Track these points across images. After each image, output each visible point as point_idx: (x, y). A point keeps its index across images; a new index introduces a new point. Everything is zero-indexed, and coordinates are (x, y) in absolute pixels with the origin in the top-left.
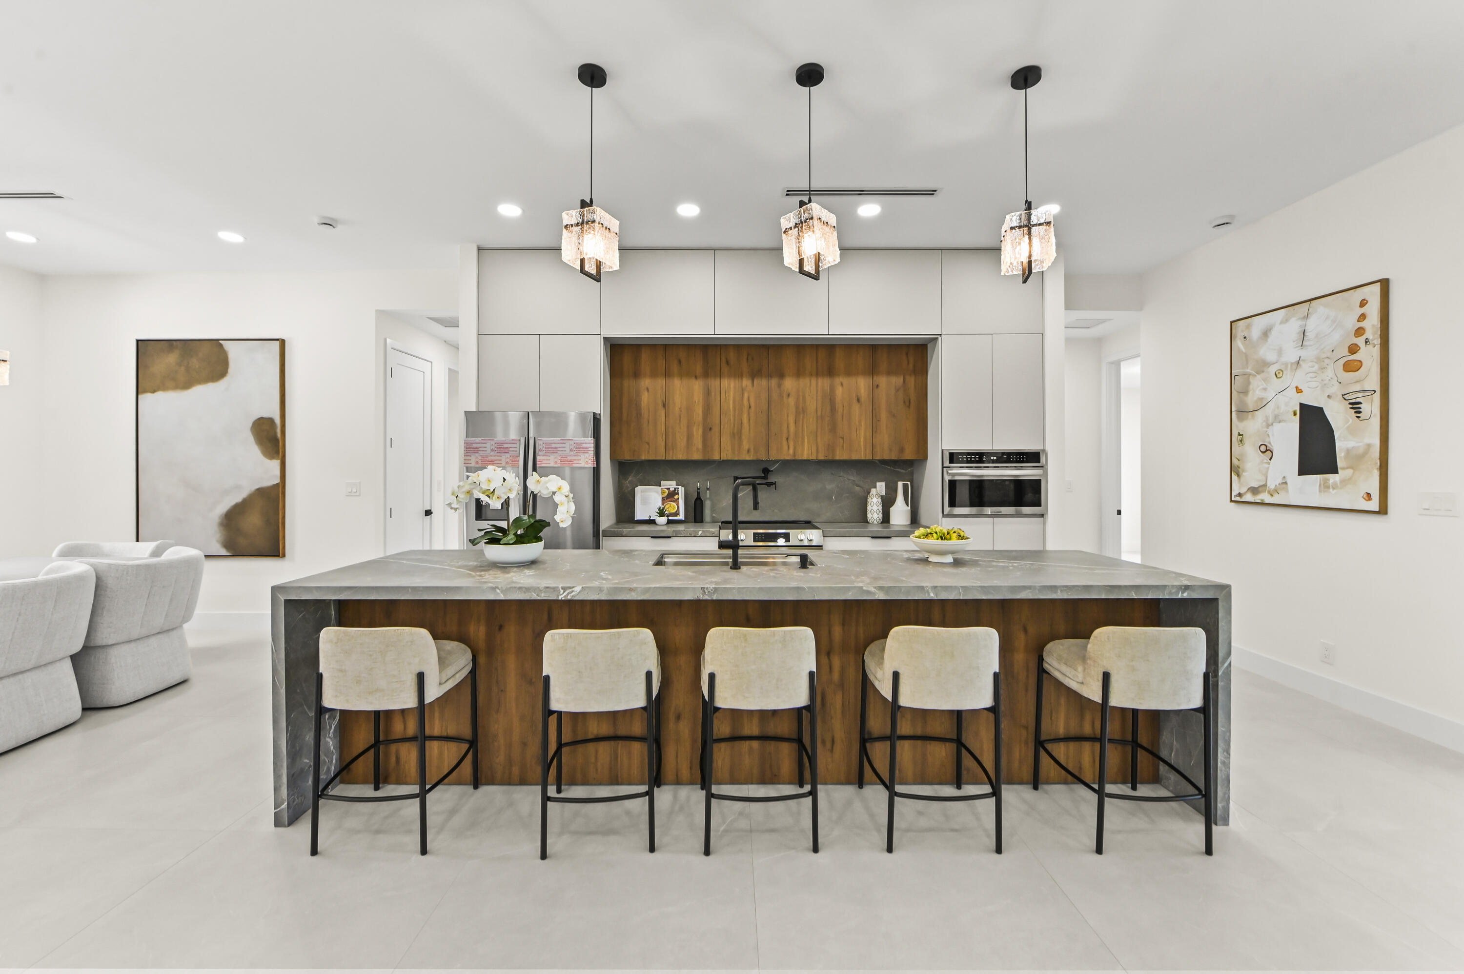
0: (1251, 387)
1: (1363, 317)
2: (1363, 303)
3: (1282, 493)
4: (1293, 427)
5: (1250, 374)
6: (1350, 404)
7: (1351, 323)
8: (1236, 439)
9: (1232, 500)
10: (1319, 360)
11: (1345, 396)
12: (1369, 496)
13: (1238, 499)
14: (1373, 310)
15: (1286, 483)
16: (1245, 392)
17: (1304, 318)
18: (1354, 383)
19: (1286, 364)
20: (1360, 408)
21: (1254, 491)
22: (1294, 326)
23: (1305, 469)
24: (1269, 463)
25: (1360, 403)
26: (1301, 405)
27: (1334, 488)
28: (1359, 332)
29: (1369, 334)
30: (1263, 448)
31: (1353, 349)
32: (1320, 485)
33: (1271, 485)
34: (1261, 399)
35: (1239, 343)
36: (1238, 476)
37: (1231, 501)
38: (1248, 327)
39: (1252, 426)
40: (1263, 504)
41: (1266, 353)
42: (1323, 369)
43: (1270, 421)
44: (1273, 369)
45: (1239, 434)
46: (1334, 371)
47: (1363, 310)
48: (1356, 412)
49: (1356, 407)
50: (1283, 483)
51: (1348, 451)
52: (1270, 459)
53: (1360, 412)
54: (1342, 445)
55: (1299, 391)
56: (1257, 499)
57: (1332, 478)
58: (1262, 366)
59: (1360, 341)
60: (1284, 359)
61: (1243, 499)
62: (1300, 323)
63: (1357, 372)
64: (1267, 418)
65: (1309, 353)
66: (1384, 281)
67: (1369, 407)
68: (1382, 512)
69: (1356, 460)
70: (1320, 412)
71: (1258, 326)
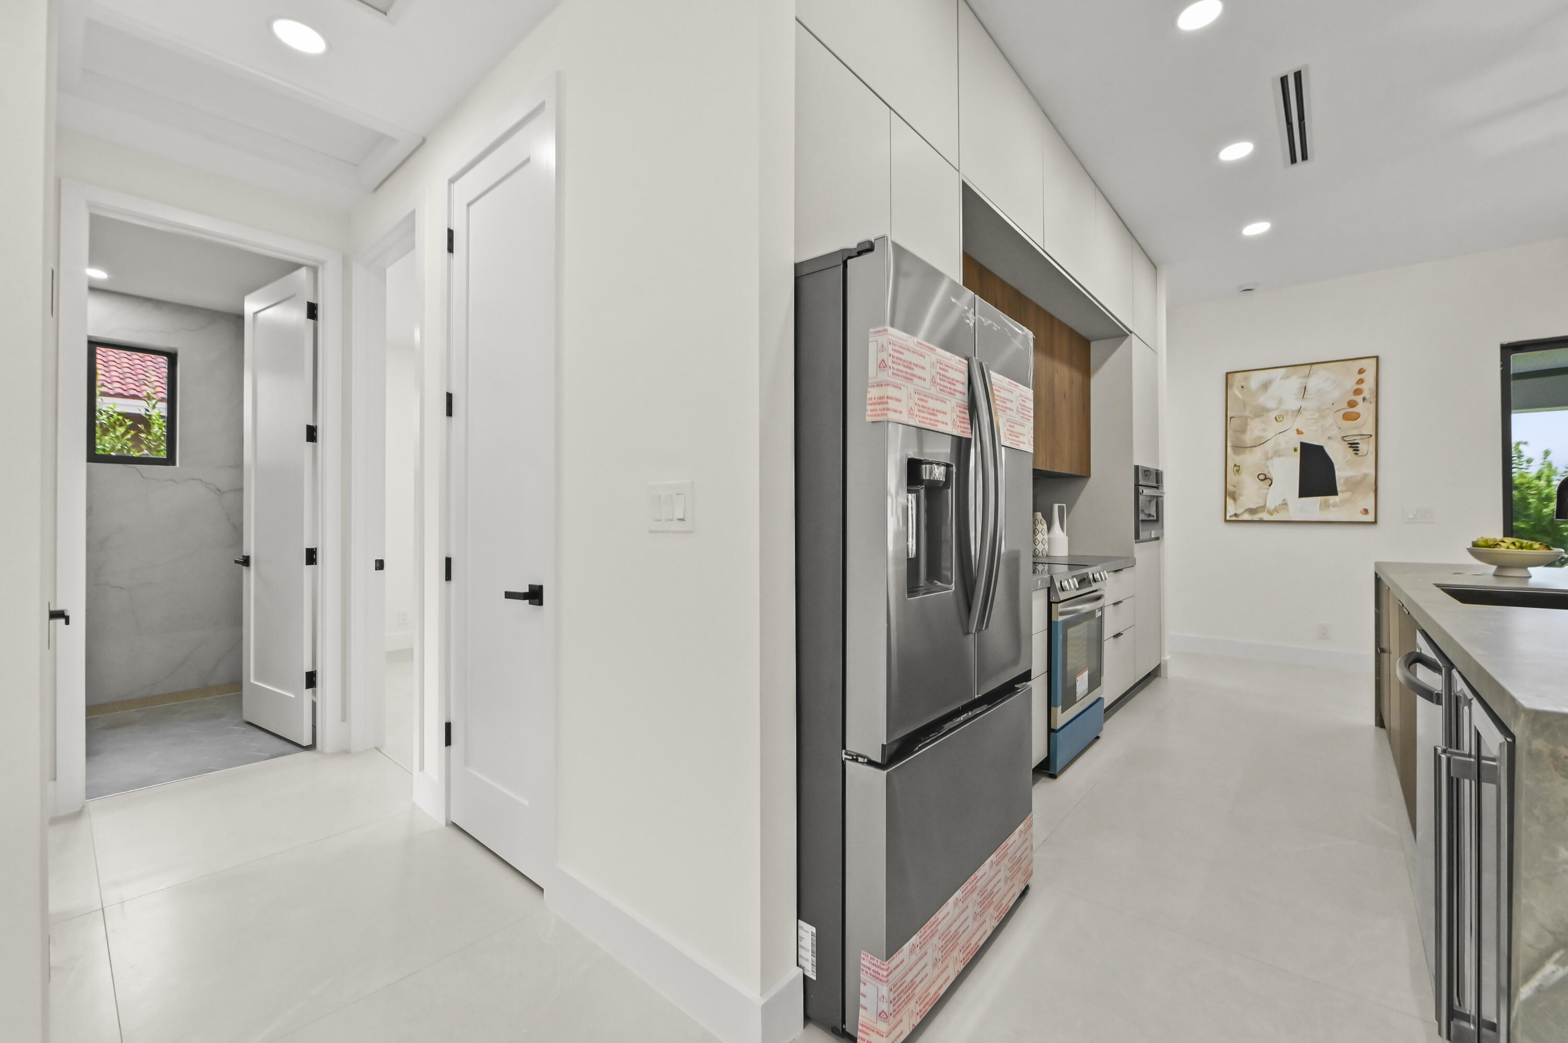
0: (1249, 427)
1: (1361, 381)
2: (1361, 371)
3: (1282, 512)
4: (1294, 461)
5: (1247, 418)
6: (1349, 444)
7: (1351, 384)
8: (1230, 470)
9: (1227, 519)
10: (1319, 410)
11: (1344, 438)
12: (1366, 511)
13: (1234, 518)
14: (1369, 377)
15: (1286, 504)
16: (1243, 431)
17: (1305, 377)
18: (1351, 428)
19: (1287, 412)
20: (1358, 447)
21: (1252, 511)
22: (1295, 382)
23: (1305, 491)
24: (1268, 489)
25: (1358, 444)
26: (1302, 444)
27: (1334, 506)
28: (1358, 392)
29: (1367, 394)
30: (1262, 477)
31: (1352, 404)
32: (1321, 505)
33: (1271, 505)
34: (1261, 438)
35: (1236, 391)
36: (1234, 499)
37: (1226, 521)
38: (1246, 379)
39: (1251, 460)
40: (1261, 521)
41: (1266, 400)
42: (1323, 417)
43: (1270, 455)
44: (1273, 414)
45: (1235, 465)
46: (1333, 419)
47: (1361, 377)
48: (1354, 450)
49: (1354, 446)
50: (1282, 504)
51: (1347, 479)
52: (1270, 485)
53: (1358, 450)
54: (1341, 474)
55: (1299, 432)
56: (1256, 517)
57: (1332, 499)
58: (1261, 412)
59: (1359, 399)
60: (1284, 407)
61: (1240, 518)
62: (1301, 380)
63: (1356, 421)
64: (1266, 452)
65: (1309, 404)
66: (1377, 358)
67: (1366, 447)
68: (1375, 522)
69: (1355, 485)
70: (1320, 449)
71: (1256, 379)
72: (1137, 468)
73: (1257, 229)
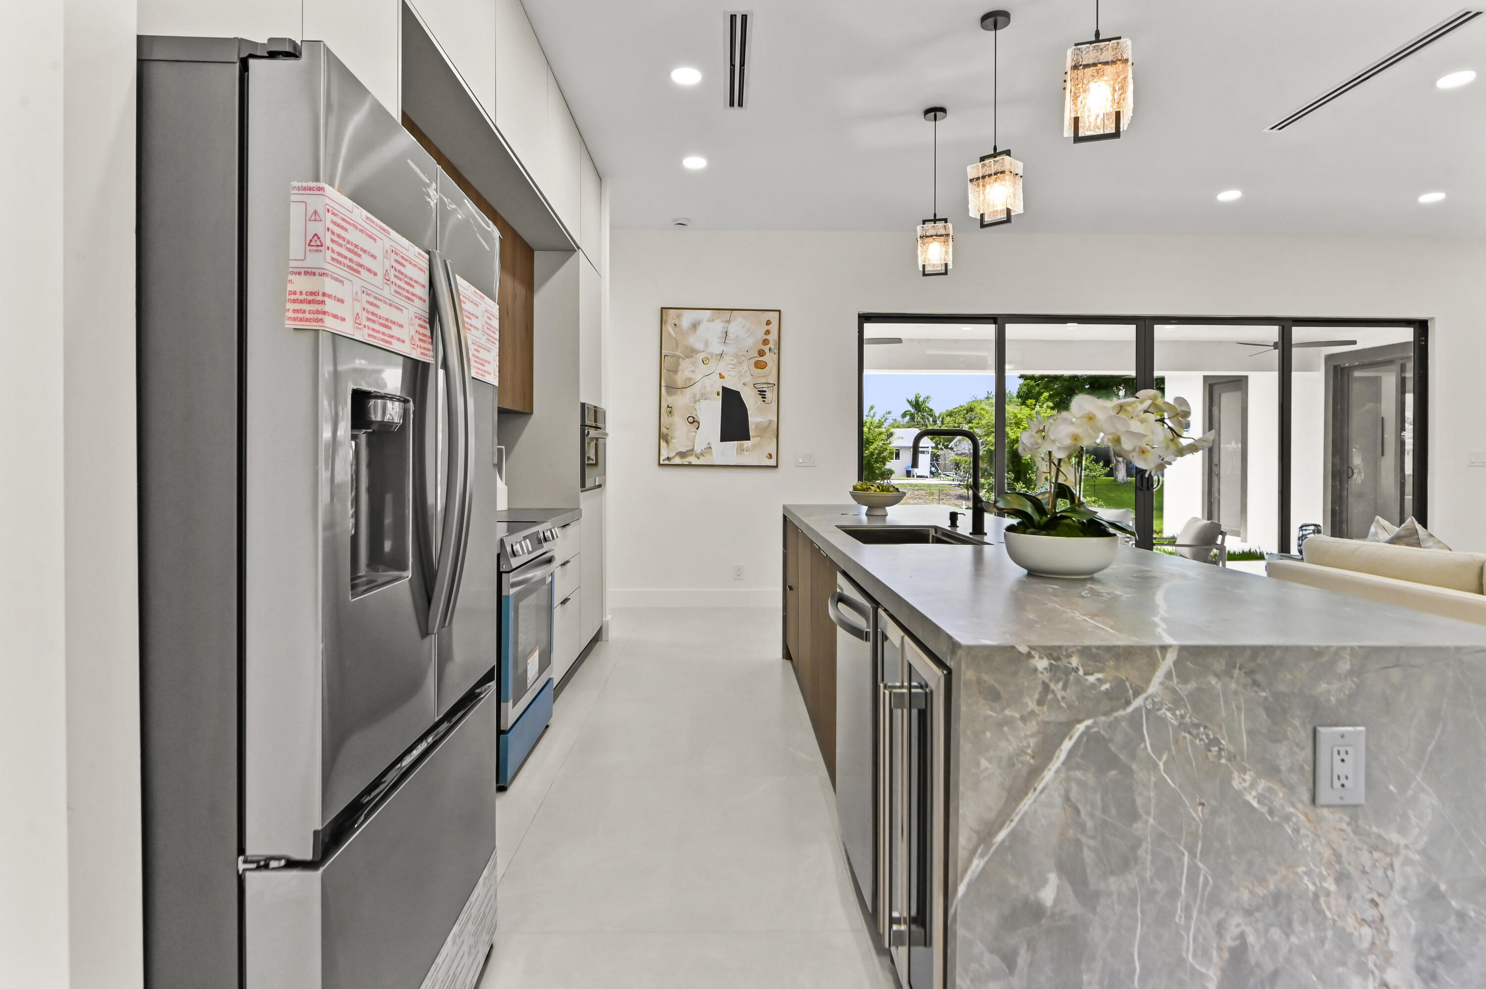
0: (680, 367)
2: (768, 323)
3: (707, 456)
4: (717, 403)
5: (679, 357)
6: (759, 391)
7: (761, 335)
8: (664, 411)
9: (661, 463)
10: (737, 356)
11: (755, 386)
12: (770, 456)
13: (667, 462)
14: (774, 328)
15: (710, 448)
16: (676, 371)
17: (726, 322)
18: (760, 376)
19: (712, 354)
20: (765, 395)
21: (682, 455)
22: (718, 326)
23: (726, 436)
24: (696, 432)
25: (765, 391)
26: (724, 389)
27: (747, 451)
28: (766, 342)
29: (772, 345)
30: (691, 420)
31: (761, 353)
32: (737, 449)
33: (698, 450)
34: (690, 379)
35: (669, 328)
36: (667, 442)
37: (660, 465)
38: (679, 316)
39: (680, 401)
40: (690, 465)
41: (695, 341)
42: (740, 363)
43: (698, 398)
44: (701, 356)
45: (668, 407)
46: (747, 366)
47: (768, 328)
48: (762, 397)
49: (762, 393)
50: (707, 448)
51: (757, 425)
52: (697, 429)
53: (765, 398)
54: (754, 419)
55: (722, 377)
56: (686, 461)
57: (746, 443)
58: (691, 352)
60: (709, 350)
61: (672, 462)
62: (724, 324)
63: (763, 370)
64: (695, 395)
65: (730, 349)
66: (779, 311)
67: (771, 395)
68: (777, 466)
69: (763, 430)
70: (737, 394)
71: (687, 318)
72: (583, 405)
73: (695, 163)
